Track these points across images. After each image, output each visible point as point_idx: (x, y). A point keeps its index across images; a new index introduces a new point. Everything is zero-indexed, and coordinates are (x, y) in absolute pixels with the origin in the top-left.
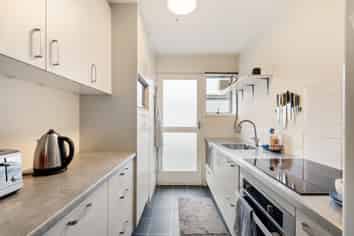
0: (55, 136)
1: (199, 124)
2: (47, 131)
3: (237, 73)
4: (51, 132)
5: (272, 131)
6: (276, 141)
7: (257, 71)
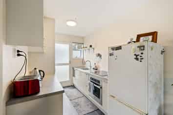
0: (38, 70)
1: (70, 62)
2: (33, 69)
3: (83, 44)
4: (35, 69)
5: (95, 64)
6: (96, 67)
7: (91, 46)
